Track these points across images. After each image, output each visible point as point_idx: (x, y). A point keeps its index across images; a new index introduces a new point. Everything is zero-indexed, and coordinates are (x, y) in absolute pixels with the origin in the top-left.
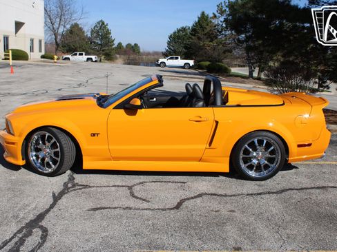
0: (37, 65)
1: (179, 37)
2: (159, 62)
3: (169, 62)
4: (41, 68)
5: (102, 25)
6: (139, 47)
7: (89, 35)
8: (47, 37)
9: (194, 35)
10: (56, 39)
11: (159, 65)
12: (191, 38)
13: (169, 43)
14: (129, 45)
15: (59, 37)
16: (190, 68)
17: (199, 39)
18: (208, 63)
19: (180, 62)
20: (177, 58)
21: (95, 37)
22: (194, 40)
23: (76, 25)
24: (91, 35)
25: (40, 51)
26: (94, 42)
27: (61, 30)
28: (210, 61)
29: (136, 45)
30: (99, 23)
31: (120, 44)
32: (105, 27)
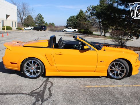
0: (16, 32)
1: (71, 20)
2: (64, 30)
3: (68, 30)
4: (18, 33)
5: (40, 15)
6: (54, 24)
7: (35, 20)
8: (18, 21)
9: (78, 19)
10: (22, 22)
11: (64, 31)
12: (76, 20)
13: (67, 22)
14: (50, 23)
15: (23, 21)
16: (76, 32)
17: (80, 20)
18: (83, 30)
19: (72, 30)
20: (71, 28)
21: (37, 20)
22: (78, 21)
23: (30, 16)
24: (36, 19)
25: (16, 26)
26: (37, 23)
27: (24, 18)
28: (84, 29)
29: (53, 23)
30: (38, 15)
31: (46, 23)
32: (41, 16)
